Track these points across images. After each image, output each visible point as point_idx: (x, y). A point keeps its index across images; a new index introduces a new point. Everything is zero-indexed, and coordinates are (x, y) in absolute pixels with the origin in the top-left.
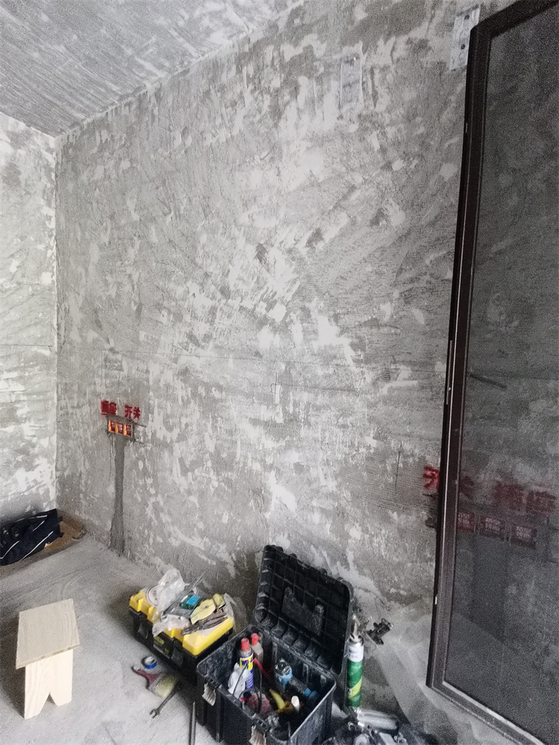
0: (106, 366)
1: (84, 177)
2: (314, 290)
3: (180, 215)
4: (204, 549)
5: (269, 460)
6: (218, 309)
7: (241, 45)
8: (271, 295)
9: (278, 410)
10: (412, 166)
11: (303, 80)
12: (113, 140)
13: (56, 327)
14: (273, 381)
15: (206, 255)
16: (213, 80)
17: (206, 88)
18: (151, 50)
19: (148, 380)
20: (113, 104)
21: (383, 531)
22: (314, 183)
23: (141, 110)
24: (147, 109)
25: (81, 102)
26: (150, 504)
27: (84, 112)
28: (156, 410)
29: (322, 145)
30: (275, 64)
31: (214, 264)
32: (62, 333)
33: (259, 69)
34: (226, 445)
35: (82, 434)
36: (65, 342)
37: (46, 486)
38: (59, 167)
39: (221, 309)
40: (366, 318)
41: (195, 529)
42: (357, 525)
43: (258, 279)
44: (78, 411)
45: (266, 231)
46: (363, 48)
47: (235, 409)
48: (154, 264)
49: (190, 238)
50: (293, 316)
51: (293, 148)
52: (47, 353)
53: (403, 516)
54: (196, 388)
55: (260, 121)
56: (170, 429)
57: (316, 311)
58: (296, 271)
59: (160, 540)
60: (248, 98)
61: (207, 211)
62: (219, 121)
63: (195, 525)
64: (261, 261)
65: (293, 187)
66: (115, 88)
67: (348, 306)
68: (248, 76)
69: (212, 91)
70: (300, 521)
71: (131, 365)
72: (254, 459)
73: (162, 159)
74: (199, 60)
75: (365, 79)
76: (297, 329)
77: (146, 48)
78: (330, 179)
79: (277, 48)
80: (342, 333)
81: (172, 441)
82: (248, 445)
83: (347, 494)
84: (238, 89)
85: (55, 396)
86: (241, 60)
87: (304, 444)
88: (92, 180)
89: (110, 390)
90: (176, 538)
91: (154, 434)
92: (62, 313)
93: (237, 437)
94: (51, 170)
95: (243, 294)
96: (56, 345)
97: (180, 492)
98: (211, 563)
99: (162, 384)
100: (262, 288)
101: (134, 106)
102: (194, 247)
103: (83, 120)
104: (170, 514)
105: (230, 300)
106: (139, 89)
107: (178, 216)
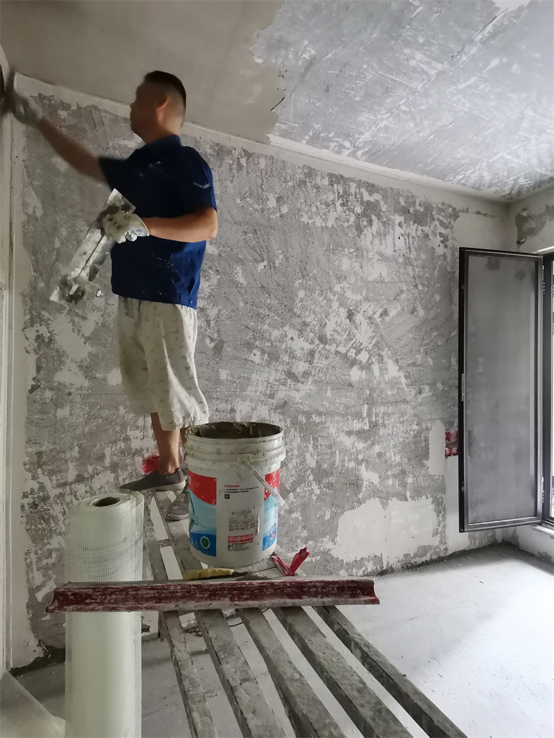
50: (374, 360)
76: (376, 368)
100: (352, 339)
105: (327, 346)
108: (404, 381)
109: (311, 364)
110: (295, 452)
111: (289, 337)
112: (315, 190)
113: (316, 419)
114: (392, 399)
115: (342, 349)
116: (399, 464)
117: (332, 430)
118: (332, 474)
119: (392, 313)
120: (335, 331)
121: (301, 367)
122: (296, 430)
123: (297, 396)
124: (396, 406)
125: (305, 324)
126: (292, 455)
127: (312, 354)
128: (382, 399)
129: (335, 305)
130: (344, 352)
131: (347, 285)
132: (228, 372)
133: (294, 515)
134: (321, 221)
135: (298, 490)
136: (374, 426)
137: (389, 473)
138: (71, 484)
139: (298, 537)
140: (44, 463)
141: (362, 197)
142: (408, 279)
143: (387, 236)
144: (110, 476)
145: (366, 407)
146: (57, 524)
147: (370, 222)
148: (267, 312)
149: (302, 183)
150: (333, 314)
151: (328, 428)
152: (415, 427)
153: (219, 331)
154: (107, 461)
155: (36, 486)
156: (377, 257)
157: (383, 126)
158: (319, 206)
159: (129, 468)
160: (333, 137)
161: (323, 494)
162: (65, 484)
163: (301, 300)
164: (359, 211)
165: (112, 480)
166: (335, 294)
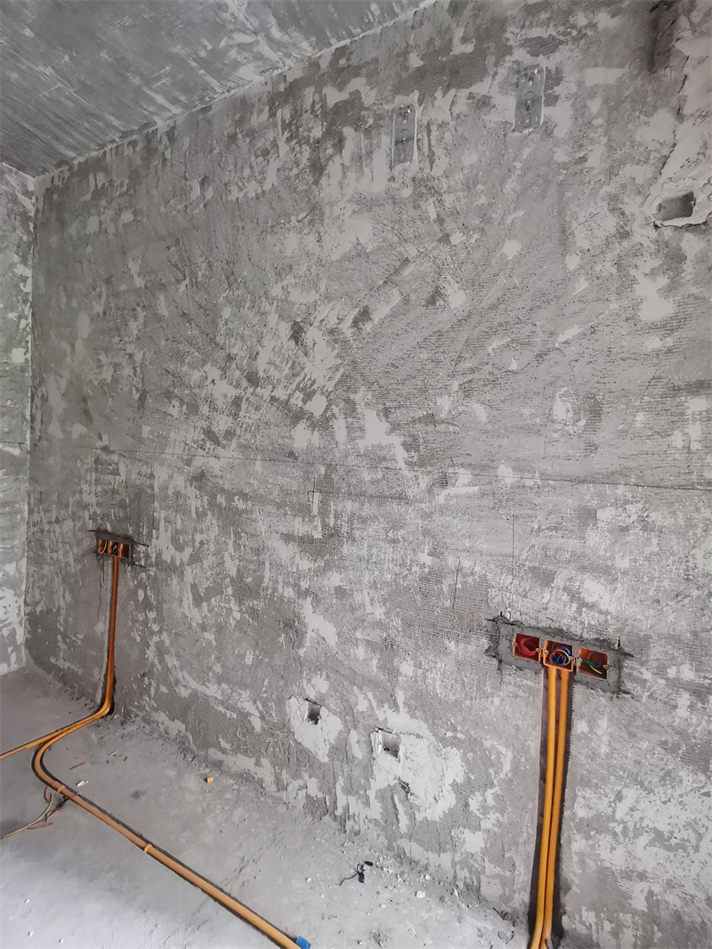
0: (97, 469)
1: (72, 230)
2: (359, 378)
3: (197, 283)
4: (221, 698)
5: (304, 585)
6: (244, 399)
7: (275, 84)
8: (309, 383)
9: (315, 523)
10: (473, 241)
11: (348, 131)
12: (112, 186)
13: (28, 417)
14: (310, 487)
15: (230, 334)
16: (239, 123)
17: (231, 130)
18: (163, 81)
19: (152, 487)
20: (113, 141)
21: (439, 665)
22: (360, 253)
23: (150, 151)
24: (157, 149)
25: (72, 137)
26: (152, 644)
27: (74, 149)
28: (162, 524)
29: (369, 210)
30: (316, 109)
31: (240, 344)
32: (38, 425)
33: (296, 114)
34: (252, 567)
35: (61, 557)
36: (40, 437)
37: (12, 626)
38: (40, 215)
39: (247, 399)
40: (420, 413)
41: (210, 674)
42: (409, 659)
43: (293, 364)
44: (57, 527)
45: (303, 307)
46: (419, 100)
47: (263, 523)
48: (163, 343)
49: (211, 312)
51: (336, 210)
52: (16, 452)
53: (462, 646)
54: (213, 497)
55: (297, 176)
56: (180, 548)
57: (363, 404)
58: (338, 356)
59: (163, 689)
60: (284, 148)
61: (232, 279)
62: (247, 172)
63: (210, 669)
64: (297, 343)
65: (336, 256)
66: (116, 123)
67: (400, 399)
68: (283, 121)
69: (240, 136)
70: (340, 657)
71: (130, 467)
72: (286, 584)
73: (174, 213)
74: (223, 96)
75: (420, 136)
77: (158, 78)
78: (380, 249)
79: (319, 90)
80: (392, 430)
81: (182, 564)
82: (278, 565)
83: (397, 622)
84: (271, 135)
85: (26, 507)
86: (275, 101)
87: (347, 563)
88: (82, 233)
89: (101, 500)
90: (185, 686)
91: (159, 555)
92: (38, 401)
93: (265, 557)
94: (28, 218)
95: (275, 381)
96: (28, 443)
97: (192, 627)
98: (231, 715)
99: (170, 492)
101: (139, 147)
102: (214, 323)
103: (74, 158)
104: (178, 655)
106: (147, 125)
107: (195, 284)
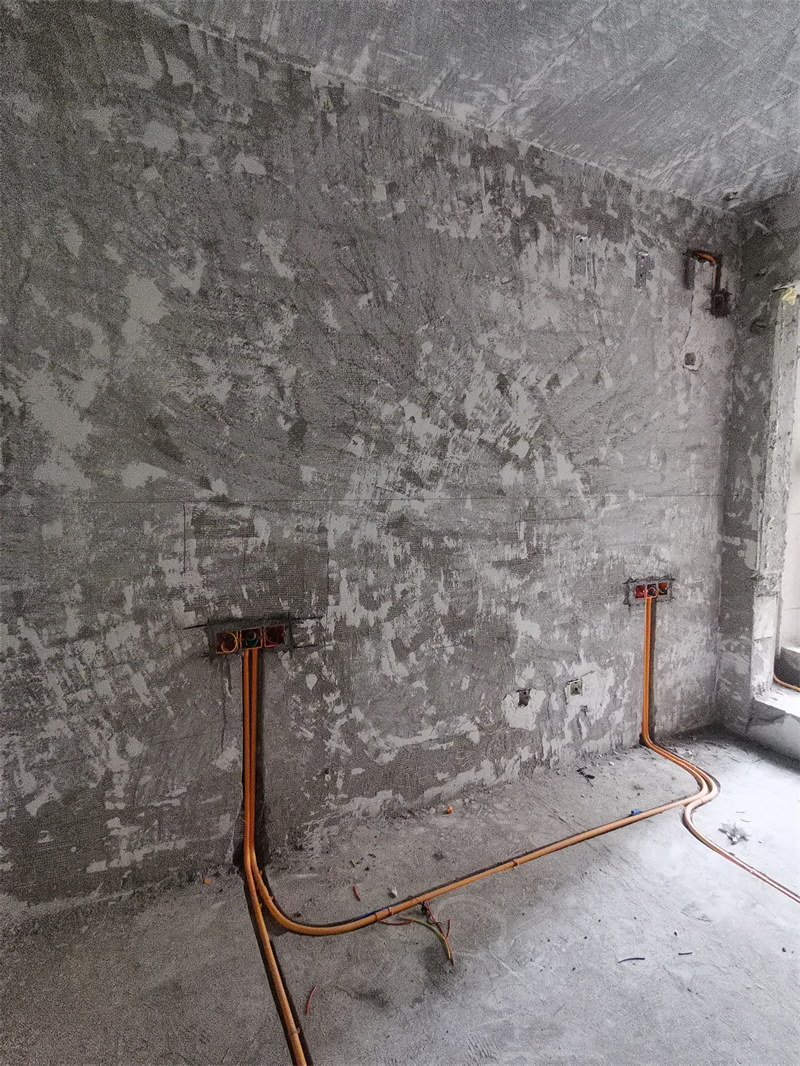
76: (539, 466)
100: (504, 422)
108: (580, 486)
109: (442, 460)
110: (418, 593)
111: (408, 417)
112: (449, 175)
113: (450, 543)
114: (562, 514)
115: (489, 437)
116: (570, 610)
117: (473, 560)
118: (471, 624)
119: (566, 381)
120: (478, 407)
121: (425, 464)
122: (419, 560)
123: (419, 509)
124: (567, 524)
125: (433, 396)
126: (413, 597)
127: (443, 443)
128: (547, 514)
129: (479, 366)
130: (492, 441)
131: (498, 336)
132: (314, 469)
133: (417, 684)
134: (459, 228)
135: (423, 647)
136: (535, 553)
137: (555, 623)
138: (73, 640)
139: (422, 716)
140: (27, 609)
141: (523, 190)
142: (590, 329)
143: (561, 257)
144: (134, 629)
145: (523, 524)
146: (53, 701)
147: (535, 233)
148: (374, 376)
149: (428, 162)
150: (476, 382)
151: (467, 556)
152: (595, 556)
153: (298, 404)
154: (128, 607)
155: (16, 645)
156: (545, 291)
157: (560, 64)
158: (456, 203)
159: (164, 616)
160: (478, 82)
161: (458, 652)
162: (62, 642)
163: (427, 358)
164: (519, 215)
165: (137, 635)
166: (478, 348)
